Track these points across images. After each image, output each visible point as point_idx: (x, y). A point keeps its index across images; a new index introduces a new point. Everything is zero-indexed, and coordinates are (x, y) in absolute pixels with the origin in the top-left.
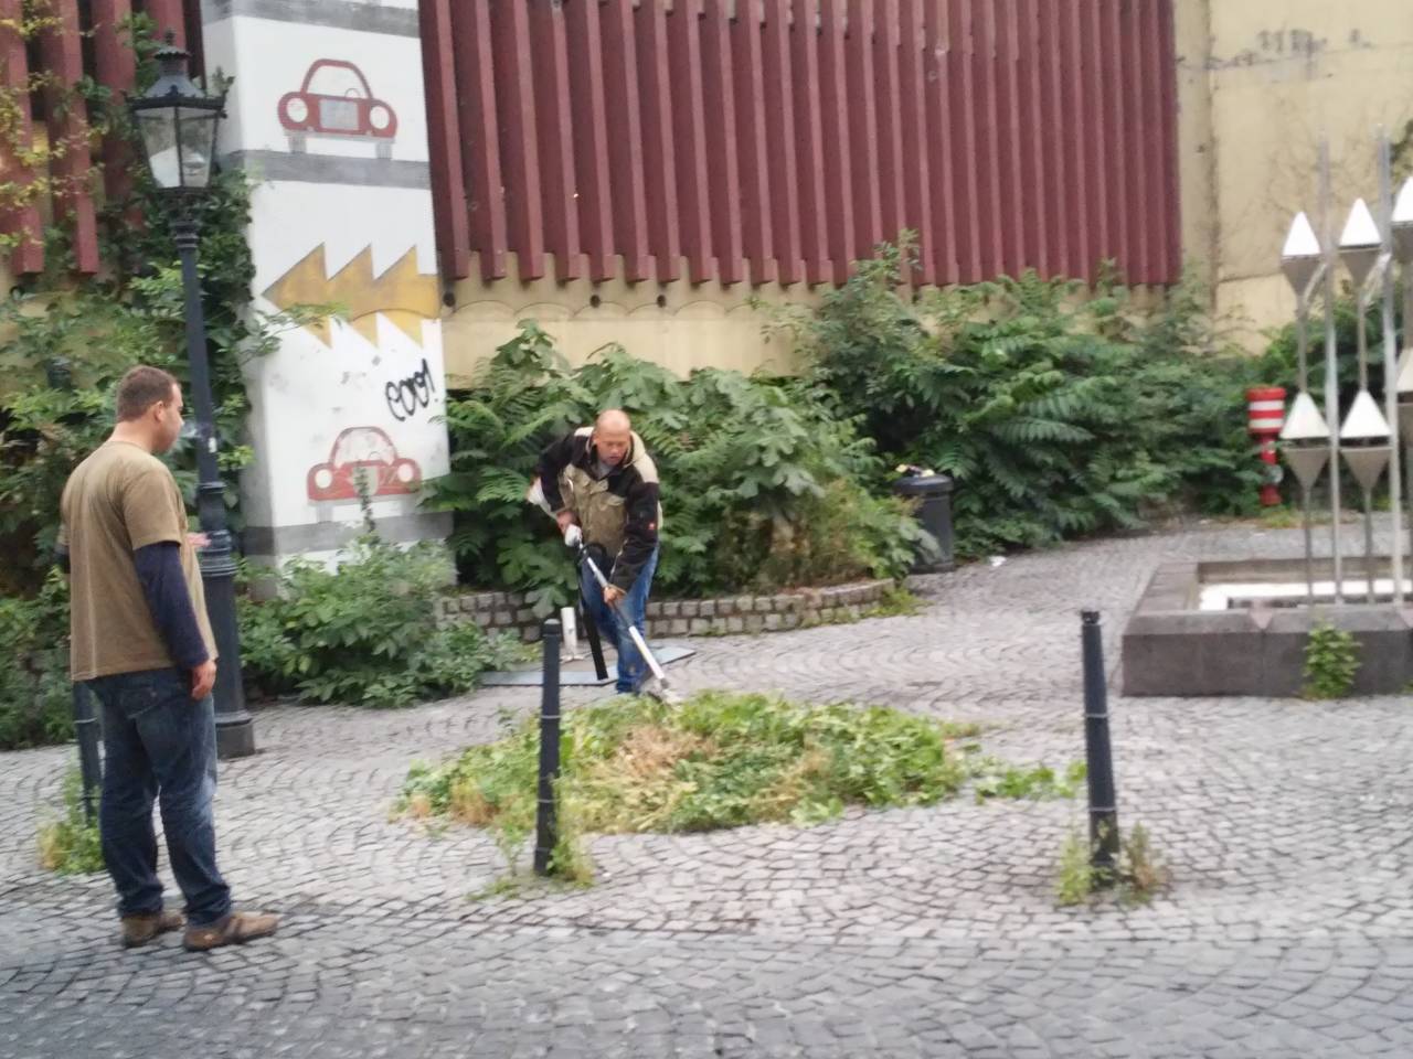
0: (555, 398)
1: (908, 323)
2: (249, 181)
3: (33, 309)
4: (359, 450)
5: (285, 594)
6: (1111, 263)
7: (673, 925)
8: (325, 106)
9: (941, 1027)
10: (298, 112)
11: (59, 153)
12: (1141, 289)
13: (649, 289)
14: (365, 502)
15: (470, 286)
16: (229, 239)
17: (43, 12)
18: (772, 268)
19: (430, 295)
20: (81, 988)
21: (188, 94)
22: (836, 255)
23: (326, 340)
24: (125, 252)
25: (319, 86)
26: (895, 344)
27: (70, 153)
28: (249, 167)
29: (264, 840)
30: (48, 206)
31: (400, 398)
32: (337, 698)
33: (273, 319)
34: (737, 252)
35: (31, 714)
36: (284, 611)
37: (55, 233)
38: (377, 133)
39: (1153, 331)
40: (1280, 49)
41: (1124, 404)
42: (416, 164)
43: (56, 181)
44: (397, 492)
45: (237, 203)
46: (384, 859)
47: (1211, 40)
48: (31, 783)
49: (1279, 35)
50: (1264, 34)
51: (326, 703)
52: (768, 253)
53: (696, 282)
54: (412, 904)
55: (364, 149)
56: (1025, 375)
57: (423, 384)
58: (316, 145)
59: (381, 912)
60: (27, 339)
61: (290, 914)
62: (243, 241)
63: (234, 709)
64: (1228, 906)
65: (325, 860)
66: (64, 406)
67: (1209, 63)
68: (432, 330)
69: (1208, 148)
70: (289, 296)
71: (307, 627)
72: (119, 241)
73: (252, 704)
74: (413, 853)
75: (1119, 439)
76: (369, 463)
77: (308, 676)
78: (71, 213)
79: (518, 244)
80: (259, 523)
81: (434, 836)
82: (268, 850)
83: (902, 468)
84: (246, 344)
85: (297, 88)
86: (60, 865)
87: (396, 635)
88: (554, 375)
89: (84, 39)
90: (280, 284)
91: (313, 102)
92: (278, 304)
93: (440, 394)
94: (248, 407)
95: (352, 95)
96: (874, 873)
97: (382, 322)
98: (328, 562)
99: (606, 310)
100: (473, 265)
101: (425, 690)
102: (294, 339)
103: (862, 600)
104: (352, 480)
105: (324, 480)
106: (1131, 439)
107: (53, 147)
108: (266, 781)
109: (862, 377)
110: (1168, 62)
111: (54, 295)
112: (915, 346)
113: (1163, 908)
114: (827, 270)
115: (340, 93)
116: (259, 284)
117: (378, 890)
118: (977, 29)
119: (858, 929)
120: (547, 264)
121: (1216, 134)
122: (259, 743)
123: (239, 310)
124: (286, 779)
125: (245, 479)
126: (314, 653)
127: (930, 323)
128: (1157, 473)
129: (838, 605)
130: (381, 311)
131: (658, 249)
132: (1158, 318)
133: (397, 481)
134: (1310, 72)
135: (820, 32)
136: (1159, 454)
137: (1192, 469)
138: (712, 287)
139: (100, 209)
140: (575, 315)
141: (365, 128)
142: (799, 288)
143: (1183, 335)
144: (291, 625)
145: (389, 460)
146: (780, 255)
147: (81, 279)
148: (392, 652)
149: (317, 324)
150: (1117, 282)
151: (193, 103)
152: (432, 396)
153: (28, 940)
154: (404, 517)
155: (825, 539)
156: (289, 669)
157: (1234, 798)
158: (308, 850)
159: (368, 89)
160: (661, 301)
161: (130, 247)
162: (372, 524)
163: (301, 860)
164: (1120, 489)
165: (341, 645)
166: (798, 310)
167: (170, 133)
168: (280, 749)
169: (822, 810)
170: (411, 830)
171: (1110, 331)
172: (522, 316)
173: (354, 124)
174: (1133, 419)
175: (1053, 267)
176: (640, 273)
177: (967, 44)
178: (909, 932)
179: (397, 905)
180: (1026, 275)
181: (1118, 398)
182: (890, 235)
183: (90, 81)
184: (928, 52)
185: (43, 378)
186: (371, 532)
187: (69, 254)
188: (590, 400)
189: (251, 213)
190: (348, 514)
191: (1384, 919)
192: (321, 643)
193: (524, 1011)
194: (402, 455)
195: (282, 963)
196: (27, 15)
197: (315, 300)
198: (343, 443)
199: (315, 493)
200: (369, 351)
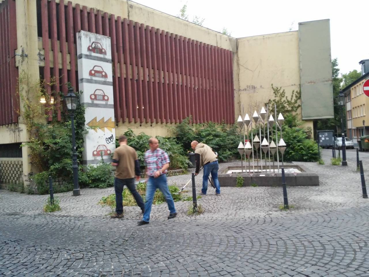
0: (133, 140)
1: (190, 129)
2: (85, 107)
3: (50, 127)
4: (101, 148)
5: (88, 171)
6: (223, 120)
7: (133, 219)
8: (97, 96)
9: (163, 231)
10: (93, 97)
11: (55, 103)
12: (229, 124)
13: (149, 124)
14: (102, 157)
15: (121, 123)
16: (81, 116)
17: (53, 82)
18: (169, 121)
19: (113, 125)
20: (45, 227)
21: (73, 96)
22: (179, 119)
23: (96, 131)
24: (65, 118)
25: (97, 93)
26: (188, 132)
27: (57, 103)
28: (85, 105)
29: (78, 208)
30: (53, 111)
31: (108, 140)
32: (95, 187)
33: (88, 128)
34: (163, 118)
35: (46, 189)
36: (88, 173)
37: (54, 115)
38: (106, 100)
39: (230, 131)
40: (250, 88)
41: (225, 142)
42: (112, 105)
43: (55, 107)
44: (107, 155)
45: (83, 110)
46: (95, 210)
47: (240, 87)
48: (45, 199)
49: (250, 86)
50: (247, 86)
51: (93, 188)
52: (168, 118)
53: (157, 123)
54: (97, 216)
55: (104, 103)
56: (208, 138)
57: (112, 138)
58: (96, 102)
59: (92, 217)
60: (49, 131)
61: (79, 218)
62: (84, 116)
63: (77, 188)
64: (210, 215)
65: (86, 210)
66: (54, 141)
67: (239, 90)
68: (113, 130)
69: (239, 103)
70: (91, 125)
71: (91, 176)
72: (64, 116)
73: (81, 188)
74: (99, 209)
75: (224, 147)
76: (103, 150)
77: (91, 183)
78: (57, 112)
79: (128, 117)
80: (85, 160)
81: (103, 207)
82: (77, 209)
83: (188, 152)
84: (83, 132)
85: (93, 93)
86: (46, 211)
87: (104, 177)
88: (133, 137)
89: (60, 86)
90: (89, 123)
91: (95, 96)
92: (89, 126)
93: (115, 140)
94: (83, 142)
95: (102, 94)
96: (164, 211)
97: (106, 129)
98: (95, 166)
99: (142, 127)
100: (121, 120)
101: (108, 186)
102: (91, 131)
103: (179, 172)
104: (100, 153)
105: (95, 153)
106: (226, 148)
107: (54, 102)
108: (80, 199)
109: (183, 138)
110: (233, 90)
111: (54, 124)
112: (191, 133)
113: (201, 215)
114: (178, 121)
115: (100, 94)
116: (86, 123)
117: (92, 214)
118: (202, 85)
119: (159, 219)
120: (133, 120)
121: (241, 101)
122: (81, 193)
123: (83, 127)
124: (84, 199)
125: (83, 153)
126: (92, 180)
127: (194, 129)
128: (229, 153)
129: (175, 173)
130: (106, 127)
131: (151, 117)
132: (231, 129)
133: (107, 153)
134: (254, 92)
135: (177, 85)
136: (231, 150)
137: (235, 152)
138: (159, 123)
139: (62, 111)
140: (137, 128)
141: (104, 99)
142: (174, 124)
143: (235, 131)
144: (88, 175)
145: (106, 150)
146: (170, 118)
147: (58, 122)
148: (104, 180)
149: (94, 129)
150: (225, 123)
151: (74, 97)
152: (113, 140)
153: (39, 221)
154: (108, 159)
155: (174, 163)
156: (88, 182)
157: (219, 201)
158: (84, 209)
159: (104, 93)
160: (151, 126)
161: (66, 117)
162: (103, 160)
163: (82, 210)
164: (224, 155)
165: (96, 179)
166: (173, 127)
167: (70, 101)
168: (84, 194)
169: (160, 203)
170: (100, 206)
171: (224, 131)
172: (129, 128)
173: (102, 99)
174: (226, 144)
175: (214, 121)
176: (148, 121)
177: (201, 87)
178: (165, 219)
179: (94, 216)
180: (210, 122)
181: (224, 141)
182: (188, 116)
183: (61, 92)
184: (194, 88)
185: (51, 137)
186: (103, 161)
187: (56, 118)
188: (138, 141)
189: (85, 112)
190: (99, 158)
191: (230, 216)
192: (93, 178)
193: (107, 230)
194: (108, 149)
195: (75, 224)
196: (51, 82)
197: (95, 125)
198: (99, 147)
199: (94, 155)
200: (103, 133)
